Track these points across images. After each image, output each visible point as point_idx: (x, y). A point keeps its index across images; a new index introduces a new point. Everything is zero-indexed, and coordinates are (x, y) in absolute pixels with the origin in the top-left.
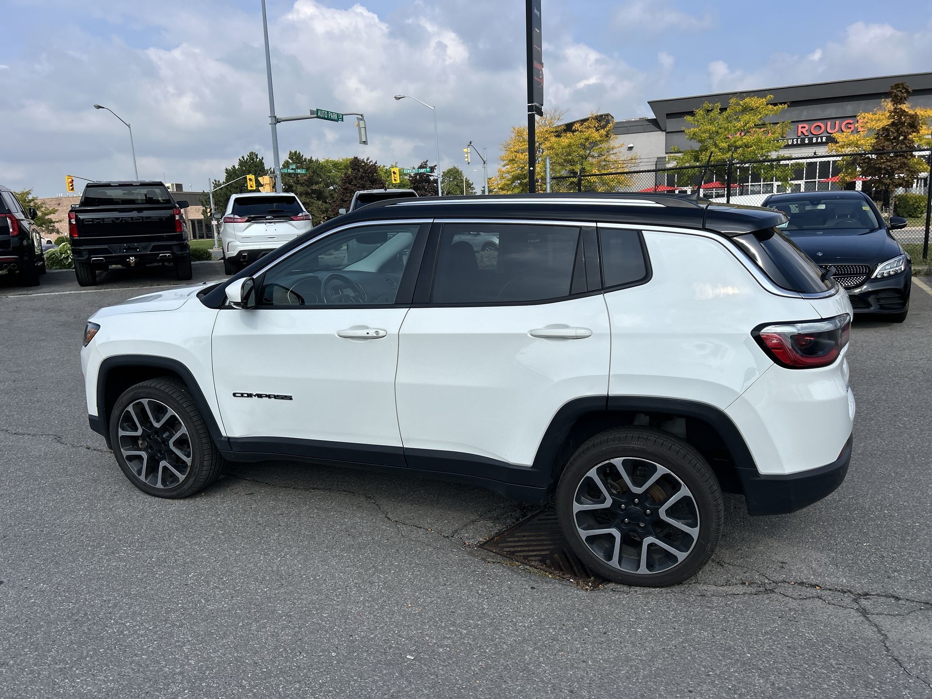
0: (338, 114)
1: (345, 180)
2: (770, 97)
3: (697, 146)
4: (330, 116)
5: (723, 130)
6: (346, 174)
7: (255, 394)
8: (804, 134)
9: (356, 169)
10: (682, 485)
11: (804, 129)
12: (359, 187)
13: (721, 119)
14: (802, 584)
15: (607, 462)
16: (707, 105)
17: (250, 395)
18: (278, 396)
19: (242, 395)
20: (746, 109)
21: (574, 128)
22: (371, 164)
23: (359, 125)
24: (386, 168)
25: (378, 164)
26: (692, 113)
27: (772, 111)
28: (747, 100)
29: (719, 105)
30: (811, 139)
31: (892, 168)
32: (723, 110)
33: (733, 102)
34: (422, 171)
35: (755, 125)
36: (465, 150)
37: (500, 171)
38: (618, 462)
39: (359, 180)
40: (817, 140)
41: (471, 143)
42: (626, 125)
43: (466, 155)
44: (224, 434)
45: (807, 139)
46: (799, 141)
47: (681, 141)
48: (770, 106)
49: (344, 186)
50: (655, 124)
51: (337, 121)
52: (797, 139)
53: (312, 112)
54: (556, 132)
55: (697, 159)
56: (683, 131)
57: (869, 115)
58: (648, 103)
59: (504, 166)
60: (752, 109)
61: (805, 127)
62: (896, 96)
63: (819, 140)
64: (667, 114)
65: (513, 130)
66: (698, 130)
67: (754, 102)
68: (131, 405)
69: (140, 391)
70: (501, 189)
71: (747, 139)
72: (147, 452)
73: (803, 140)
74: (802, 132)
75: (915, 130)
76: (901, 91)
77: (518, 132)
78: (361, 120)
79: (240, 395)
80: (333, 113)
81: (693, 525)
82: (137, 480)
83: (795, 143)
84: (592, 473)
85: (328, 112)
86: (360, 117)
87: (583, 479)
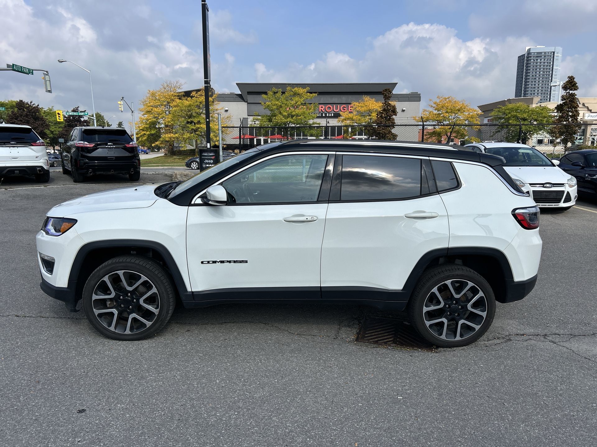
0: (29, 69)
1: (12, 116)
2: (308, 88)
3: (269, 113)
4: (23, 70)
5: (284, 105)
6: (13, 112)
7: (218, 261)
8: (322, 111)
9: (21, 109)
10: (480, 291)
11: (322, 108)
12: (24, 122)
13: (283, 97)
14: (517, 335)
15: (443, 283)
16: (274, 89)
17: (214, 262)
18: (237, 261)
19: (208, 262)
20: (295, 94)
21: (191, 95)
22: (34, 106)
23: (44, 78)
24: (44, 109)
25: (40, 107)
26: (266, 93)
27: (309, 96)
28: (296, 89)
29: (281, 90)
30: (326, 114)
31: (385, 133)
32: (283, 93)
33: (288, 89)
34: (75, 114)
35: (301, 104)
36: (119, 102)
37: (140, 118)
38: (448, 282)
39: (24, 117)
40: (329, 115)
41: (123, 98)
42: (223, 96)
43: (120, 106)
44: (189, 289)
45: (324, 114)
46: (320, 115)
47: (260, 109)
48: (308, 94)
49: (11, 121)
50: (241, 98)
51: (28, 74)
52: (319, 113)
53: (8, 66)
54: (178, 96)
55: (270, 120)
56: (260, 103)
57: (357, 104)
58: (236, 84)
59: (143, 115)
60: (299, 94)
61: (322, 107)
62: (386, 95)
63: (330, 115)
64: (248, 92)
65: (148, 92)
66: (270, 104)
67: (301, 91)
68: (107, 276)
69: (117, 265)
70: (141, 130)
71: (297, 111)
72: (117, 310)
73: (322, 114)
74: (321, 110)
75: (395, 114)
76: (388, 93)
77: (152, 94)
78: (47, 75)
79: (207, 262)
80: (25, 68)
81: (483, 311)
82: (107, 330)
83: (318, 115)
84: (435, 290)
85: (21, 67)
86: (46, 73)
87: (429, 294)
